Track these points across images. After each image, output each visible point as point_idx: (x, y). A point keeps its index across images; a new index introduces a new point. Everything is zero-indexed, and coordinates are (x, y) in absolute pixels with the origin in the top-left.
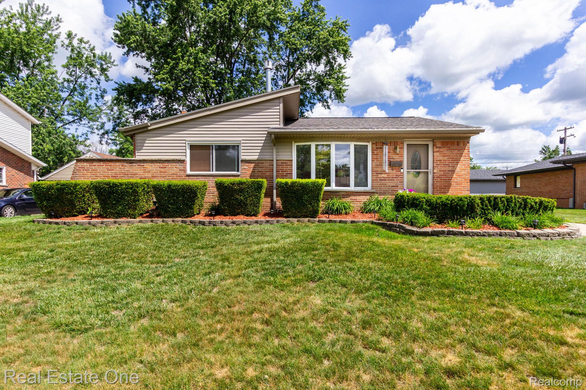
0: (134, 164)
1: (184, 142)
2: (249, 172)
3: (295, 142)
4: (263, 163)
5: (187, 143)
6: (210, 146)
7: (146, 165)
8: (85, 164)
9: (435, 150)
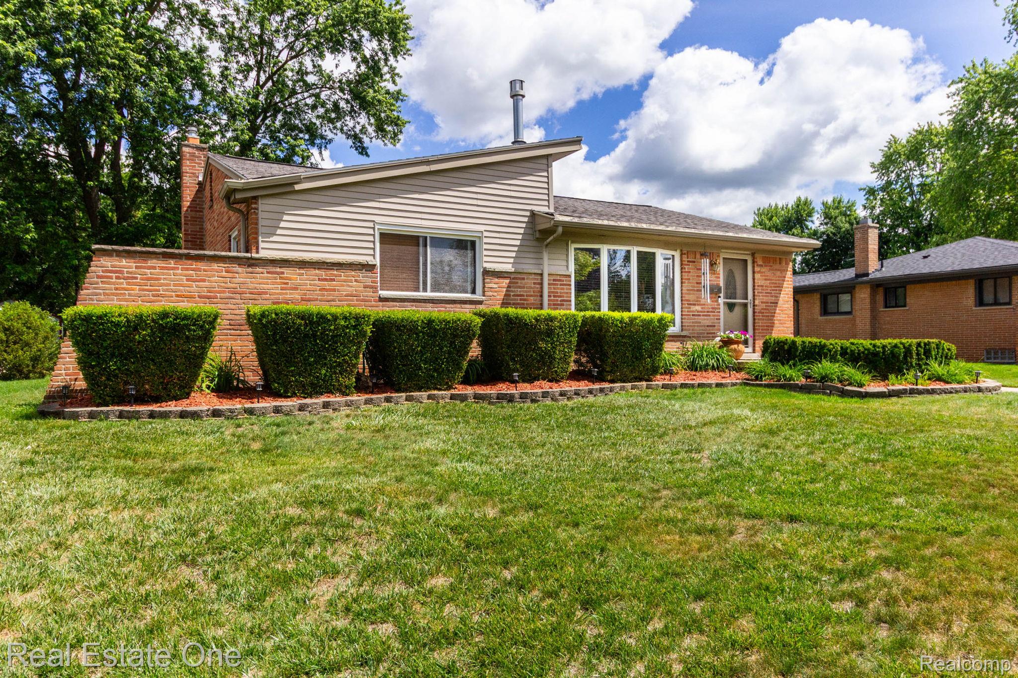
0: (258, 270)
1: (371, 225)
2: (500, 296)
3: (573, 242)
4: (523, 279)
5: (377, 227)
6: (418, 237)
7: (288, 272)
8: (124, 262)
9: (757, 269)
